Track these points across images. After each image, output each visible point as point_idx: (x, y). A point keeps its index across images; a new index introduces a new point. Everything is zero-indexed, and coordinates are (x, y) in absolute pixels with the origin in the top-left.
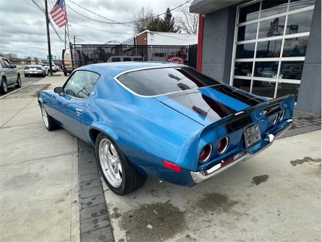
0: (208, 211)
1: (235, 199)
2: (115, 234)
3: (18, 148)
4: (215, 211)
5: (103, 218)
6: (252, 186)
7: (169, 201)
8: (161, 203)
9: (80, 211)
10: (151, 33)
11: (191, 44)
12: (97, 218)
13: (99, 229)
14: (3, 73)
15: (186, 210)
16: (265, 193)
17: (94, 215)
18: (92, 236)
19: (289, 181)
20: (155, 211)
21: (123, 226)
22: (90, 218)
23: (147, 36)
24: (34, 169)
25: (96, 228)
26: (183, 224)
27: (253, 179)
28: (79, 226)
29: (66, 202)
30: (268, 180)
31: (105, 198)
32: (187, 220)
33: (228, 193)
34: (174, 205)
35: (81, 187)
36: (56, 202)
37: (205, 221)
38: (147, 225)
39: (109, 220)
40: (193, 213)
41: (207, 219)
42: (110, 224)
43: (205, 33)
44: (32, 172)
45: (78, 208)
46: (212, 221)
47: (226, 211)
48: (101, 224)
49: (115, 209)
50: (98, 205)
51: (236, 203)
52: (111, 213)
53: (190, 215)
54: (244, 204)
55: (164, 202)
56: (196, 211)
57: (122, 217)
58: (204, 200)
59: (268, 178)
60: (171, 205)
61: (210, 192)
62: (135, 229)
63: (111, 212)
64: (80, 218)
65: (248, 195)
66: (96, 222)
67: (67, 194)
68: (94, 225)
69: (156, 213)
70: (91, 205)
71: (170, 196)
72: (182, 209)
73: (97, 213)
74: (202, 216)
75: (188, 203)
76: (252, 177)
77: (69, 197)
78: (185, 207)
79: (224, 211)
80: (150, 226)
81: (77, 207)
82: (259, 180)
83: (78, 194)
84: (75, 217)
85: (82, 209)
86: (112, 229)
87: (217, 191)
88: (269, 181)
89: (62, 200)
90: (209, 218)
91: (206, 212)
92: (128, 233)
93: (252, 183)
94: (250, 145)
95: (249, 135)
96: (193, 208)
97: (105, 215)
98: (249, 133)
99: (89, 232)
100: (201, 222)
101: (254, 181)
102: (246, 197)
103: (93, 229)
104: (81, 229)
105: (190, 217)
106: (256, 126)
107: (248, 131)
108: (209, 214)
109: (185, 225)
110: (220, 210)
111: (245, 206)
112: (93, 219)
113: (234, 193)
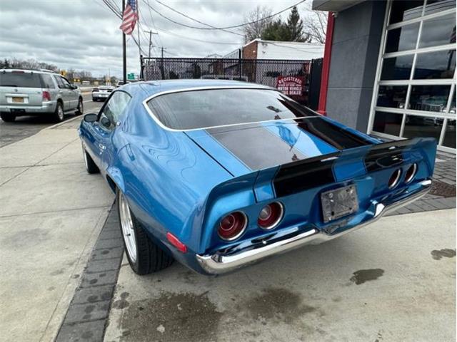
0: (260, 317)
1: (312, 304)
2: (107, 332)
3: (41, 194)
4: (270, 319)
5: (103, 305)
6: (348, 285)
7: (207, 292)
8: (193, 295)
9: (77, 290)
10: (263, 43)
11: (315, 58)
12: (94, 304)
13: (88, 321)
14: (59, 95)
15: (225, 311)
16: (366, 300)
17: (92, 300)
18: (75, 331)
19: (418, 284)
20: (178, 305)
21: (124, 323)
22: (84, 303)
23: (257, 46)
24: (47, 224)
25: (87, 319)
26: (212, 333)
27: (354, 273)
28: (65, 313)
29: (64, 275)
30: (380, 278)
31: (117, 276)
32: (220, 328)
33: (304, 292)
34: (211, 300)
35: (95, 255)
36: (52, 274)
37: (247, 332)
38: (158, 326)
39: (109, 309)
40: (236, 317)
41: (252, 331)
42: (107, 317)
43: (335, 41)
44: (43, 227)
45: (77, 286)
46: (259, 334)
47: (288, 321)
48: (96, 314)
49: (124, 295)
50: (104, 285)
51: (311, 309)
52: (115, 300)
53: (228, 320)
54: (323, 314)
55: (198, 292)
56: (240, 315)
57: (127, 308)
58: (261, 298)
59: (381, 275)
60: (207, 299)
61: (276, 286)
62: (139, 329)
63: (117, 297)
64: (71, 302)
65: (336, 300)
66: (89, 309)
67: (71, 264)
68: (85, 314)
69: (180, 309)
70: (95, 284)
71: (211, 285)
72: (220, 308)
73: (96, 297)
74: (247, 324)
75: (234, 300)
76: (355, 271)
77: (73, 268)
78: (225, 305)
79: (285, 321)
80: (161, 329)
81: (75, 284)
82: (363, 277)
83: (85, 265)
84: (66, 299)
85: (81, 287)
86: (106, 325)
87: (286, 287)
88: (382, 280)
89: (61, 272)
90: (257, 330)
91: (256, 318)
92: (125, 334)
93: (351, 280)
94: (334, 218)
95: (332, 201)
96: (239, 308)
97: (106, 302)
98: (332, 199)
99: (74, 323)
100: (241, 334)
101: (356, 277)
102: (332, 303)
103: (81, 319)
104: (65, 318)
105: (228, 323)
106: (351, 188)
107: (331, 195)
108: (260, 322)
109: (215, 334)
110: (279, 318)
111: (323, 317)
112: (89, 305)
113: (314, 293)
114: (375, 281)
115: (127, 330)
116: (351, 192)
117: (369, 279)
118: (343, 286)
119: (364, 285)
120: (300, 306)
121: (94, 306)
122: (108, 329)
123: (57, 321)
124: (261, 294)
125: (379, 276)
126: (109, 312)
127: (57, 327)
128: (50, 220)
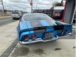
1: (45, 52)
8: (27, 48)
10: (55, 7)
11: (63, 9)
17: (13, 46)
21: (15, 50)
28: (8, 47)
30: (60, 50)
31: (17, 43)
32: (28, 53)
34: (29, 49)
35: (16, 40)
37: (32, 55)
39: (14, 48)
40: (31, 52)
45: (12, 44)
46: (34, 56)
49: (17, 46)
51: (44, 53)
54: (46, 54)
57: (17, 48)
61: (40, 48)
64: (10, 46)
65: (50, 53)
67: (12, 41)
68: (11, 48)
70: (14, 44)
75: (32, 50)
76: (56, 48)
80: (20, 52)
83: (14, 41)
86: (13, 50)
89: (10, 41)
91: (35, 53)
92: (15, 52)
93: (54, 49)
94: (47, 38)
99: (9, 49)
102: (48, 53)
107: (47, 34)
110: (38, 54)
113: (46, 51)
116: (52, 33)
118: (52, 50)
124: (37, 49)
128: (13, 34)
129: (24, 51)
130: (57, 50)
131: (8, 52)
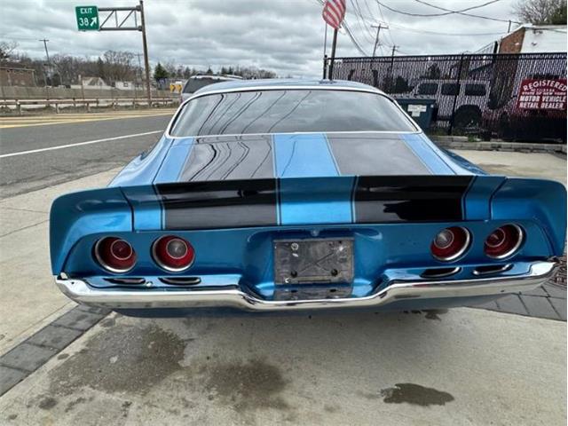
0: (214, 389)
2: (72, 344)
4: (222, 396)
5: (94, 318)
6: (371, 397)
7: (191, 340)
8: (176, 338)
10: (535, 30)
12: (89, 314)
15: (187, 367)
17: (91, 311)
18: (53, 332)
20: (152, 343)
21: (92, 341)
22: (84, 311)
25: (71, 326)
27: (396, 385)
28: (63, 314)
32: (164, 381)
34: (187, 350)
37: (184, 399)
38: (115, 356)
39: (94, 323)
40: (190, 378)
41: (190, 400)
42: (87, 330)
46: (192, 407)
47: (240, 407)
48: (82, 324)
52: (108, 317)
53: (179, 378)
54: (291, 418)
55: (184, 337)
56: (197, 377)
57: (109, 328)
58: (239, 368)
59: (442, 404)
60: (184, 347)
61: (271, 361)
65: (329, 410)
66: (79, 319)
68: (74, 321)
69: (150, 347)
71: (204, 333)
72: (186, 362)
74: (193, 390)
75: (208, 358)
76: (403, 381)
78: (194, 363)
79: (236, 406)
80: (114, 359)
86: (79, 337)
87: (282, 367)
90: (195, 402)
91: (208, 388)
92: (82, 352)
93: (382, 392)
94: (295, 280)
95: (296, 255)
96: (203, 369)
97: (101, 316)
98: (296, 252)
99: (60, 326)
100: (174, 398)
101: (395, 391)
102: (319, 409)
103: (66, 324)
104: (59, 318)
105: (175, 381)
106: (340, 242)
107: (295, 246)
108: (208, 395)
109: (151, 386)
110: (233, 399)
111: (287, 422)
112: (84, 313)
113: (310, 388)
114: (419, 409)
115: (87, 348)
116: (341, 249)
117: (411, 402)
118: (360, 394)
119: (394, 406)
120: (273, 397)
121: (86, 316)
122: (77, 341)
123: (51, 319)
124: (245, 362)
125: (434, 403)
126: (93, 326)
127: (45, 324)
129: (141, 359)
130: (405, 405)
131: (42, 346)
